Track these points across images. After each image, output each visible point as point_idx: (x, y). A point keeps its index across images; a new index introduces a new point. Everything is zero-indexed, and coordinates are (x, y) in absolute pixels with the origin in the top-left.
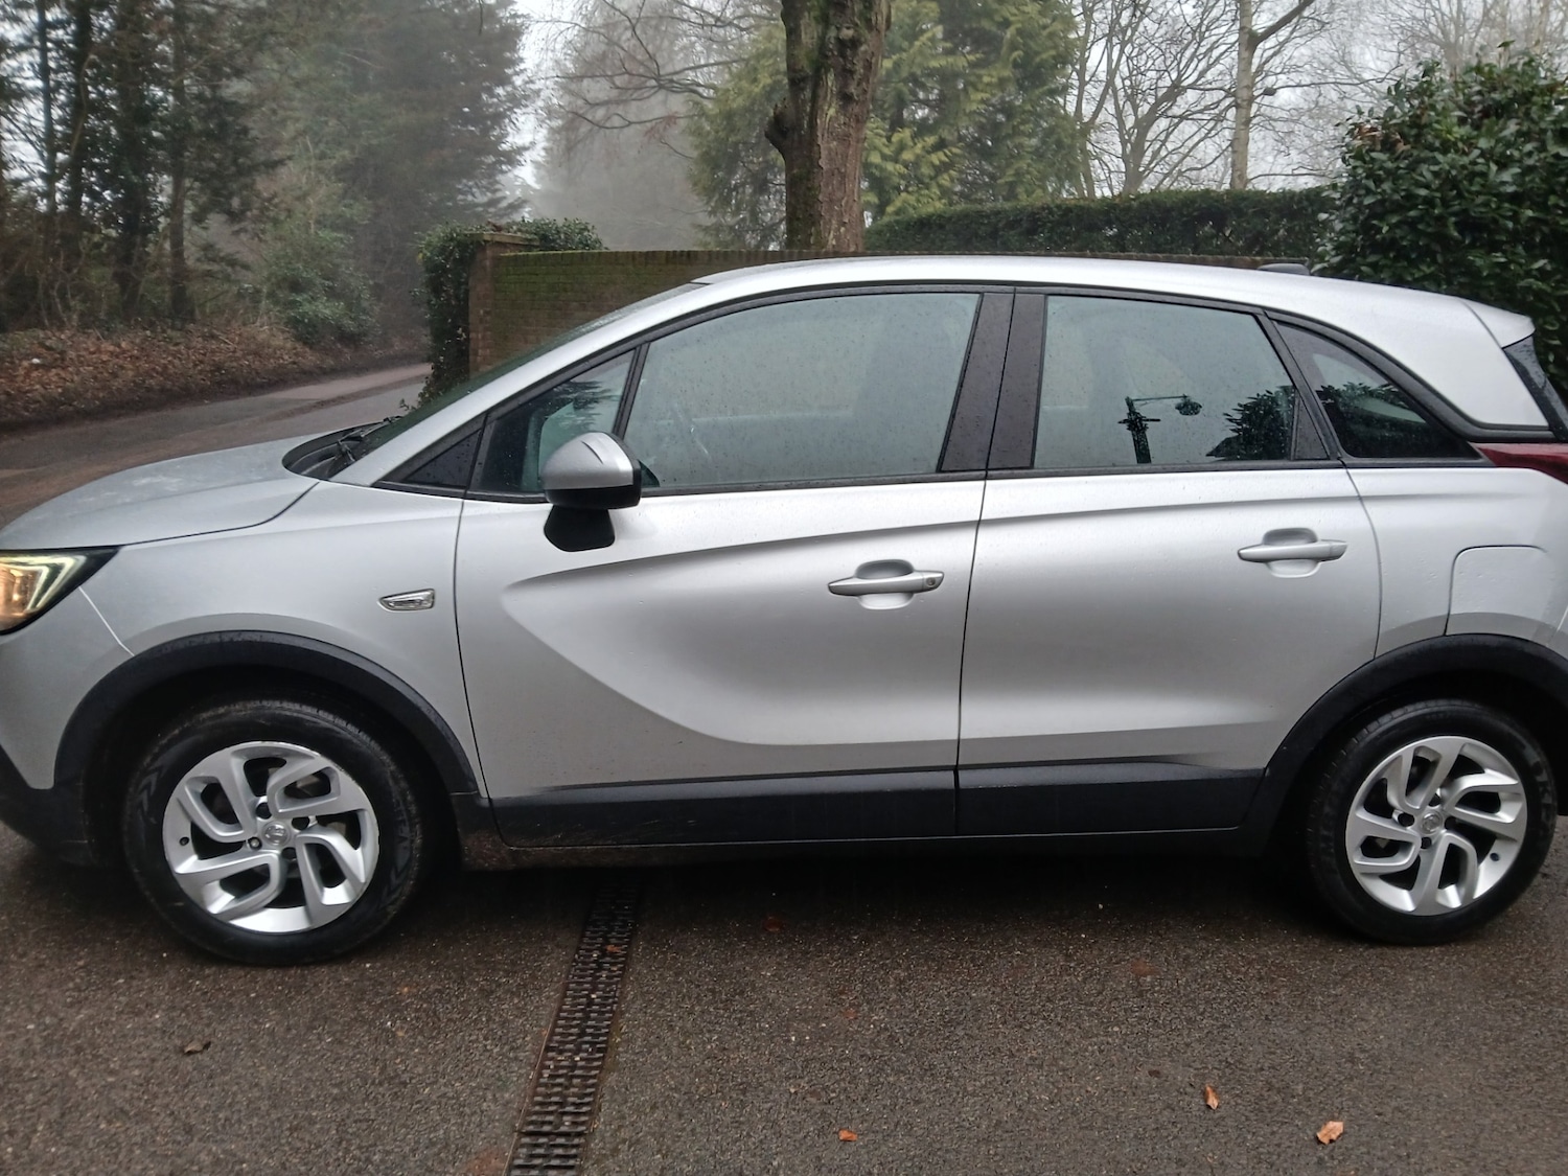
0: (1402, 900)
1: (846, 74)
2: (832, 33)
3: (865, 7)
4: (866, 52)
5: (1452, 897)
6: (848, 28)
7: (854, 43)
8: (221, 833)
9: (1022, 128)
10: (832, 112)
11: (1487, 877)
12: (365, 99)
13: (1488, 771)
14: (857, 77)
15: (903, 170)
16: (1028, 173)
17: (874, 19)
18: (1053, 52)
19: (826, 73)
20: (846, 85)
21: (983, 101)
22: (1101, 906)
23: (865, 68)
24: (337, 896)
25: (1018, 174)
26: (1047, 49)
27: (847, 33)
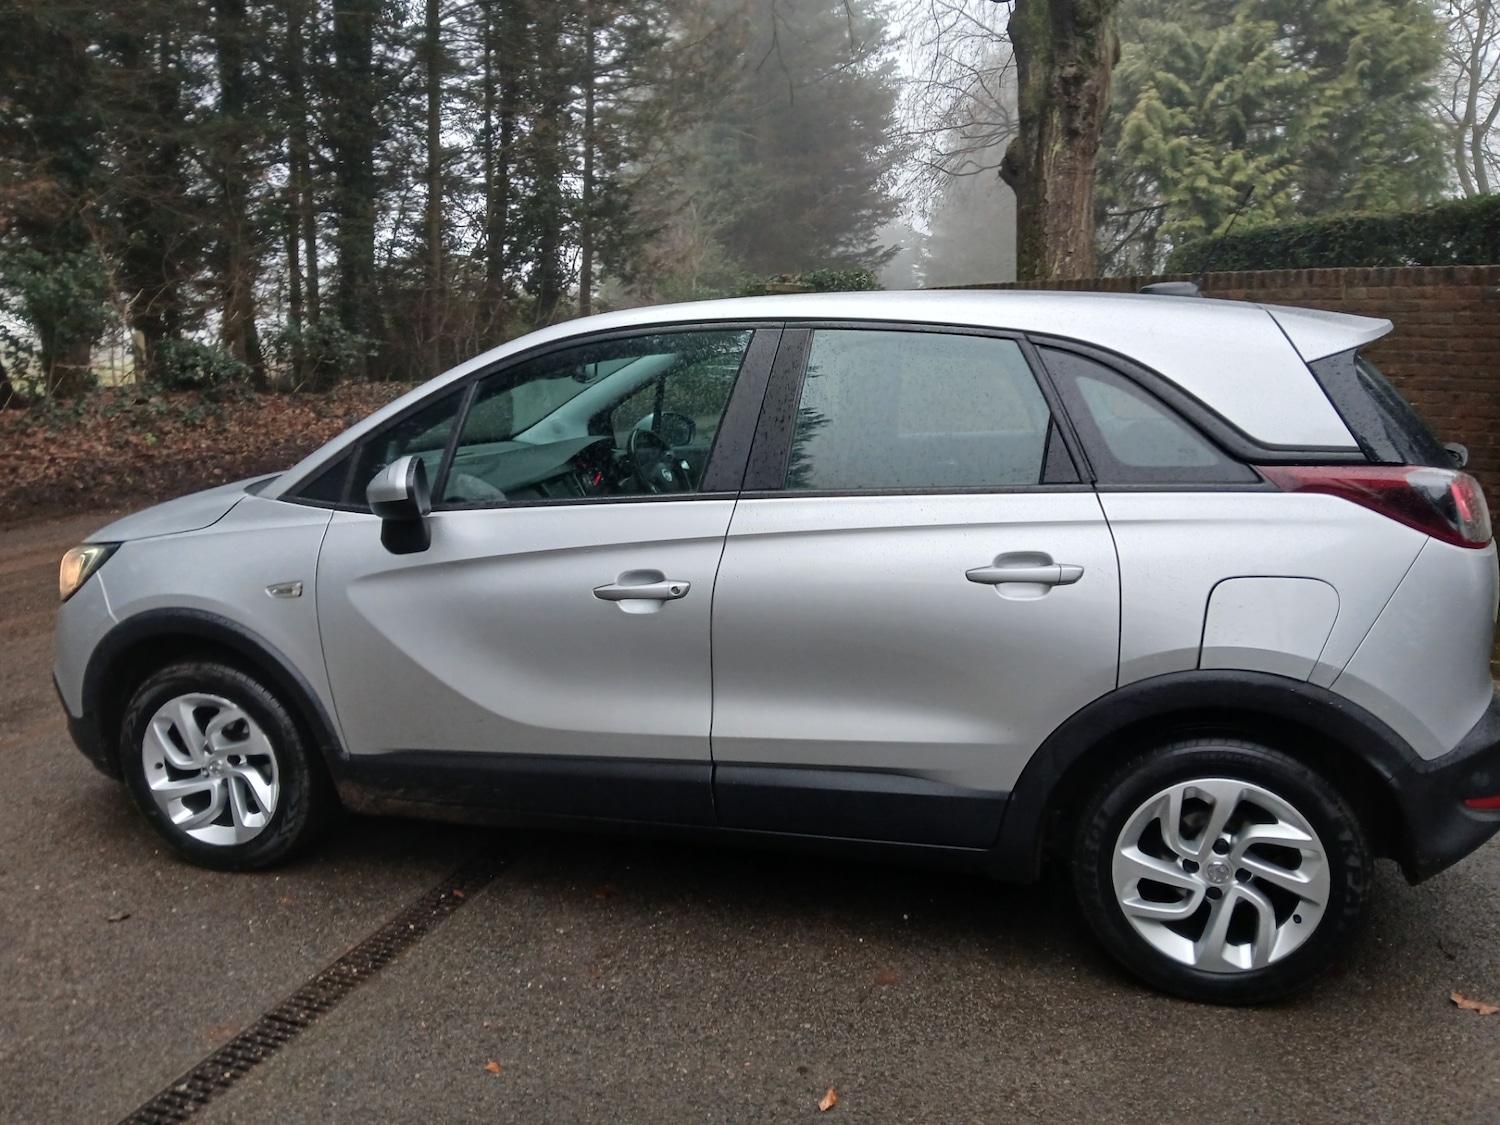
0: (1181, 950)
1: (1071, 109)
2: (1057, 72)
3: (1087, 43)
4: (1090, 87)
5: (1242, 957)
6: (1072, 66)
7: (1078, 80)
8: (179, 761)
9: (1372, 138)
10: (1057, 148)
11: (1282, 941)
12: (748, 169)
13: (1280, 823)
14: (1082, 111)
15: (1233, 192)
16: (1381, 184)
17: (1097, 54)
18: (1406, 58)
19: (1051, 112)
20: (1071, 121)
21: (1325, 115)
22: (906, 917)
23: (1089, 101)
24: (252, 821)
25: (1368, 186)
26: (1401, 54)
27: (1071, 71)
